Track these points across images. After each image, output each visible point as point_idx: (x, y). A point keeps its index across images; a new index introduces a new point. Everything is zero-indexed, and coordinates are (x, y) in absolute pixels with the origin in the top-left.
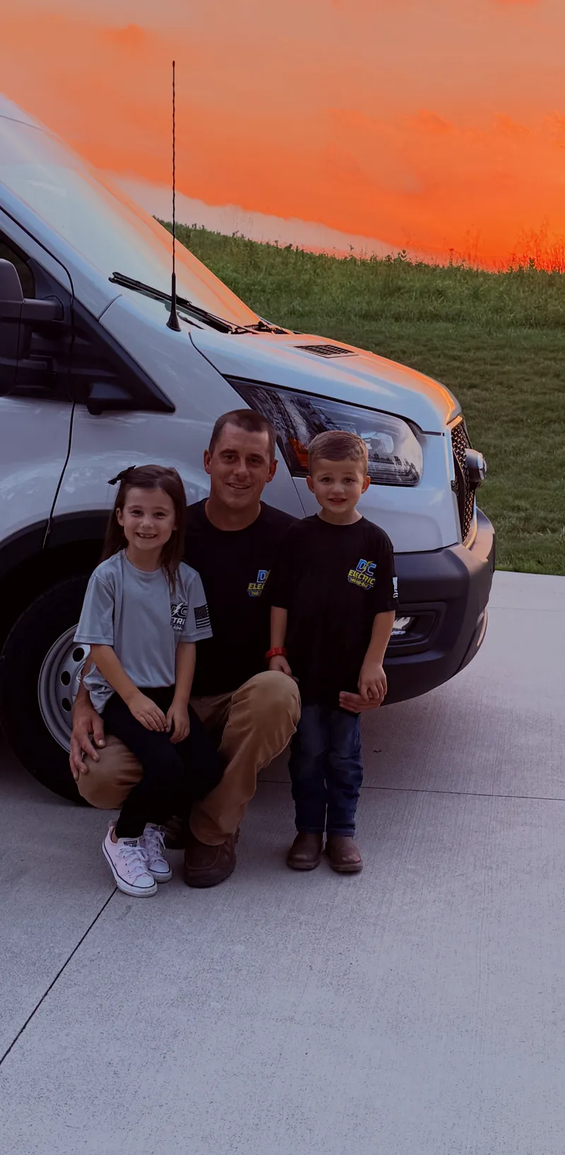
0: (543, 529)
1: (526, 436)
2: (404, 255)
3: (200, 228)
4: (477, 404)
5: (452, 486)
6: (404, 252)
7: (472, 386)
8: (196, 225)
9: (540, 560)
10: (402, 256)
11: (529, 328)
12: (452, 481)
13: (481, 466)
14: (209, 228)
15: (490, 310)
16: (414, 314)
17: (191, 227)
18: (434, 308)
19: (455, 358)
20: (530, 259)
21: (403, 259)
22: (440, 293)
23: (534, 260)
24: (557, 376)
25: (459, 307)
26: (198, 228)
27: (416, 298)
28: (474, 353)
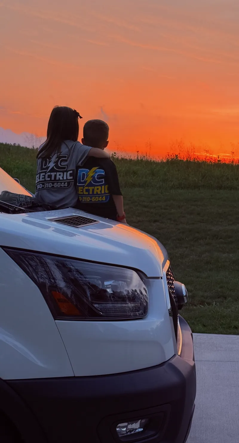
0: (202, 303)
1: (186, 248)
2: (115, 155)
3: (17, 145)
4: (159, 231)
5: (169, 314)
6: (115, 153)
7: (155, 221)
8: (15, 144)
9: (205, 324)
10: (114, 155)
11: (181, 189)
12: (169, 310)
13: (184, 294)
14: (22, 145)
15: (161, 181)
16: (123, 184)
17: (13, 145)
18: (133, 181)
19: (145, 207)
20: (176, 155)
21: (115, 157)
22: (135, 173)
23: (177, 155)
24: (199, 214)
25: (145, 180)
26: (16, 145)
27: (123, 176)
28: (155, 203)
